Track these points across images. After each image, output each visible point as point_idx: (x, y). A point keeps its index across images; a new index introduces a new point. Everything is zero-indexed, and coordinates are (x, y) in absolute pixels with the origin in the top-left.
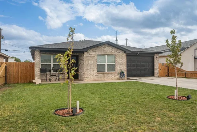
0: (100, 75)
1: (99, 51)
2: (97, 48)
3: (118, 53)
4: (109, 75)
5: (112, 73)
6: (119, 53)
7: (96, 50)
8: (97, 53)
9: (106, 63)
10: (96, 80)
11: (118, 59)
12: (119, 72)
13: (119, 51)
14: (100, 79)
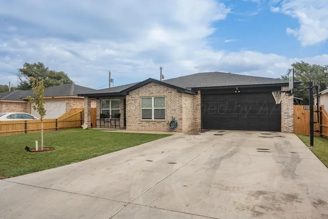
0: (144, 124)
1: (143, 92)
2: (140, 89)
3: (169, 92)
4: (155, 124)
5: (160, 122)
6: (171, 92)
7: (139, 91)
8: (140, 95)
9: (153, 109)
10: (139, 130)
11: (169, 102)
12: (170, 120)
13: (170, 90)
14: (143, 128)
